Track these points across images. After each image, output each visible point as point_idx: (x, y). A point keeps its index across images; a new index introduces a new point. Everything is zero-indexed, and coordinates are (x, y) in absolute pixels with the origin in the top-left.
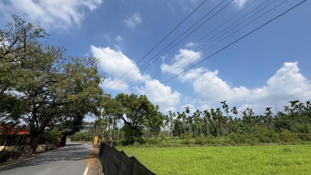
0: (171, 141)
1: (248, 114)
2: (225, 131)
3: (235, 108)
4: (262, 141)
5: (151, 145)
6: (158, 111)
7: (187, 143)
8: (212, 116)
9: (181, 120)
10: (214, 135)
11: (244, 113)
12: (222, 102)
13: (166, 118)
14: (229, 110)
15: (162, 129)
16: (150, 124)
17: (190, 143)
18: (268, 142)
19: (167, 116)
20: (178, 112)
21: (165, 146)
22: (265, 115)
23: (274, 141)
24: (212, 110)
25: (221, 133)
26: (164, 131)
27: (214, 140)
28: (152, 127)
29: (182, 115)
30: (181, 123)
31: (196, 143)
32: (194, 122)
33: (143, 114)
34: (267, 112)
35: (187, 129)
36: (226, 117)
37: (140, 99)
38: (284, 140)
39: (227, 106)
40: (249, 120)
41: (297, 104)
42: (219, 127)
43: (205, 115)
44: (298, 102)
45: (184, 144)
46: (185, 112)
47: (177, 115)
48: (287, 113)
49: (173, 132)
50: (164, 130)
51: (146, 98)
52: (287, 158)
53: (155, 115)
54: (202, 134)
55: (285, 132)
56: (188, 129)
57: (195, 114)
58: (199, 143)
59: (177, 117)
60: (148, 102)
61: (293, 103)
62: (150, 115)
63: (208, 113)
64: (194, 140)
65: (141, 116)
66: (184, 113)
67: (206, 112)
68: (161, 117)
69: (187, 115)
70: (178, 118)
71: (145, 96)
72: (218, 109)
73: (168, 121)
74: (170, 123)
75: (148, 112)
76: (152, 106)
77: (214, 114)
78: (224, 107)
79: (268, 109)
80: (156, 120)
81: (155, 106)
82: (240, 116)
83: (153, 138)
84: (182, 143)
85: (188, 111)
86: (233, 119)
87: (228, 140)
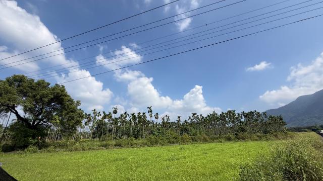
0: (86, 144)
1: (165, 120)
2: (146, 133)
3: (157, 114)
4: (170, 142)
5: (58, 149)
6: (79, 108)
7: (106, 146)
8: (137, 119)
9: (106, 120)
10: (135, 137)
11: (163, 119)
12: (148, 108)
13: (88, 117)
14: (153, 115)
15: (79, 130)
16: (62, 123)
17: (109, 145)
18: (173, 143)
19: (89, 115)
20: (104, 112)
21: (77, 150)
22: (176, 122)
23: (177, 142)
24: (139, 113)
25: (142, 135)
26: (81, 133)
27: (134, 141)
28: (64, 127)
29: (107, 115)
30: (105, 124)
31: (115, 145)
32: (119, 124)
33: (55, 109)
34: (178, 120)
35: (110, 131)
36: (149, 121)
37: (54, 89)
38: (183, 141)
39: (151, 111)
40: (166, 125)
41: (196, 115)
42: (142, 130)
43: (131, 117)
44: (196, 114)
45: (103, 146)
46: (112, 113)
47: (103, 115)
48: (189, 121)
49: (94, 134)
50: (82, 130)
51: (65, 90)
52: (180, 155)
53: (72, 112)
54: (125, 136)
55: (185, 135)
56: (112, 130)
57: (122, 115)
58: (119, 145)
59: (101, 117)
60: (66, 95)
61: (194, 114)
62: (65, 112)
63: (135, 116)
64: (114, 142)
65: (50, 112)
66: (110, 113)
67: (133, 114)
68: (81, 115)
69: (114, 116)
70: (103, 118)
71: (63, 87)
72: (144, 114)
73: (90, 121)
74: (92, 123)
75: (63, 108)
76: (71, 101)
77: (140, 117)
78: (149, 112)
79: (179, 117)
80: (73, 118)
81: (75, 101)
82: (160, 121)
83: (63, 140)
84: (99, 146)
85: (115, 112)
86: (155, 123)
87: (146, 141)
